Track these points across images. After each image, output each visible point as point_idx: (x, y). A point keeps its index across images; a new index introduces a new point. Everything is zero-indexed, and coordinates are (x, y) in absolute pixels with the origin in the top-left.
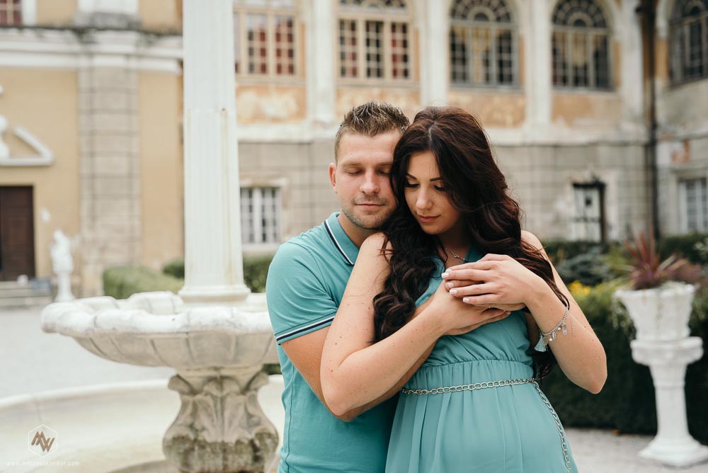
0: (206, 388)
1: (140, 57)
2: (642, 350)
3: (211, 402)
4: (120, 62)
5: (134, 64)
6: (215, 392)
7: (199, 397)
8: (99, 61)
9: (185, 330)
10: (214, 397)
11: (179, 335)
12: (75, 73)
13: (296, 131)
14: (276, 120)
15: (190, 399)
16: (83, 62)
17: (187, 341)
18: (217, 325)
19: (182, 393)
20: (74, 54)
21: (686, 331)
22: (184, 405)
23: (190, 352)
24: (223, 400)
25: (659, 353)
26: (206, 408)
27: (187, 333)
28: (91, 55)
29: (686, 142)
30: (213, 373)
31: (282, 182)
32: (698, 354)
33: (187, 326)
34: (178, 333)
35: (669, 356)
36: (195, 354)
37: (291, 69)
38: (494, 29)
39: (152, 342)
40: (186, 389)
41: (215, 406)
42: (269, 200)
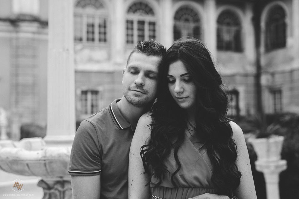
0: (56, 187)
1: (39, 33)
2: (260, 166)
3: (58, 193)
4: (30, 36)
5: (36, 36)
6: (60, 188)
7: (52, 191)
8: (21, 35)
9: (43, 159)
10: (60, 191)
11: (41, 162)
12: (11, 40)
13: (107, 67)
14: (98, 62)
15: (48, 192)
16: (14, 35)
17: (45, 165)
18: (60, 156)
19: (44, 189)
20: (10, 32)
21: (279, 157)
22: (45, 195)
23: (46, 170)
24: (64, 192)
25: (268, 167)
26: (56, 196)
27: (45, 160)
28: (17, 32)
29: (273, 74)
30: (59, 179)
31: (100, 89)
32: (285, 168)
33: (45, 157)
34: (40, 160)
35: (272, 168)
36: (49, 170)
37: (105, 40)
38: (192, 25)
39: (27, 165)
40: (45, 186)
41: (60, 195)
42: (94, 96)
